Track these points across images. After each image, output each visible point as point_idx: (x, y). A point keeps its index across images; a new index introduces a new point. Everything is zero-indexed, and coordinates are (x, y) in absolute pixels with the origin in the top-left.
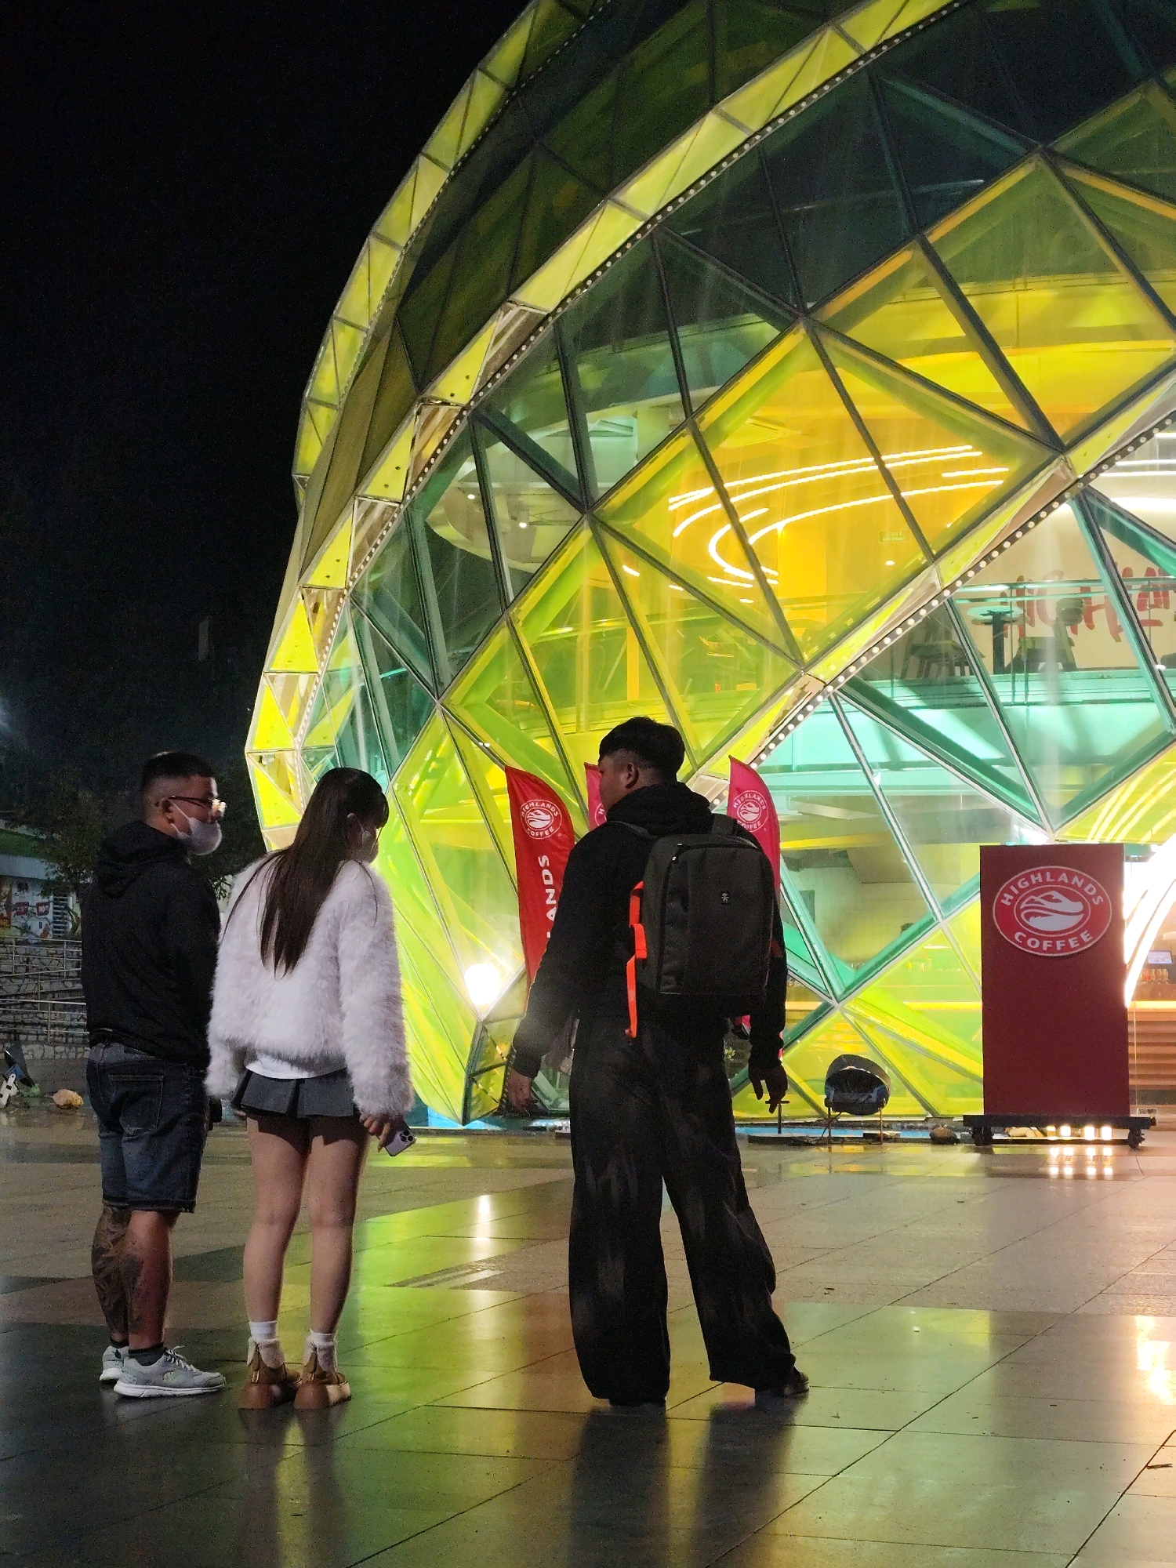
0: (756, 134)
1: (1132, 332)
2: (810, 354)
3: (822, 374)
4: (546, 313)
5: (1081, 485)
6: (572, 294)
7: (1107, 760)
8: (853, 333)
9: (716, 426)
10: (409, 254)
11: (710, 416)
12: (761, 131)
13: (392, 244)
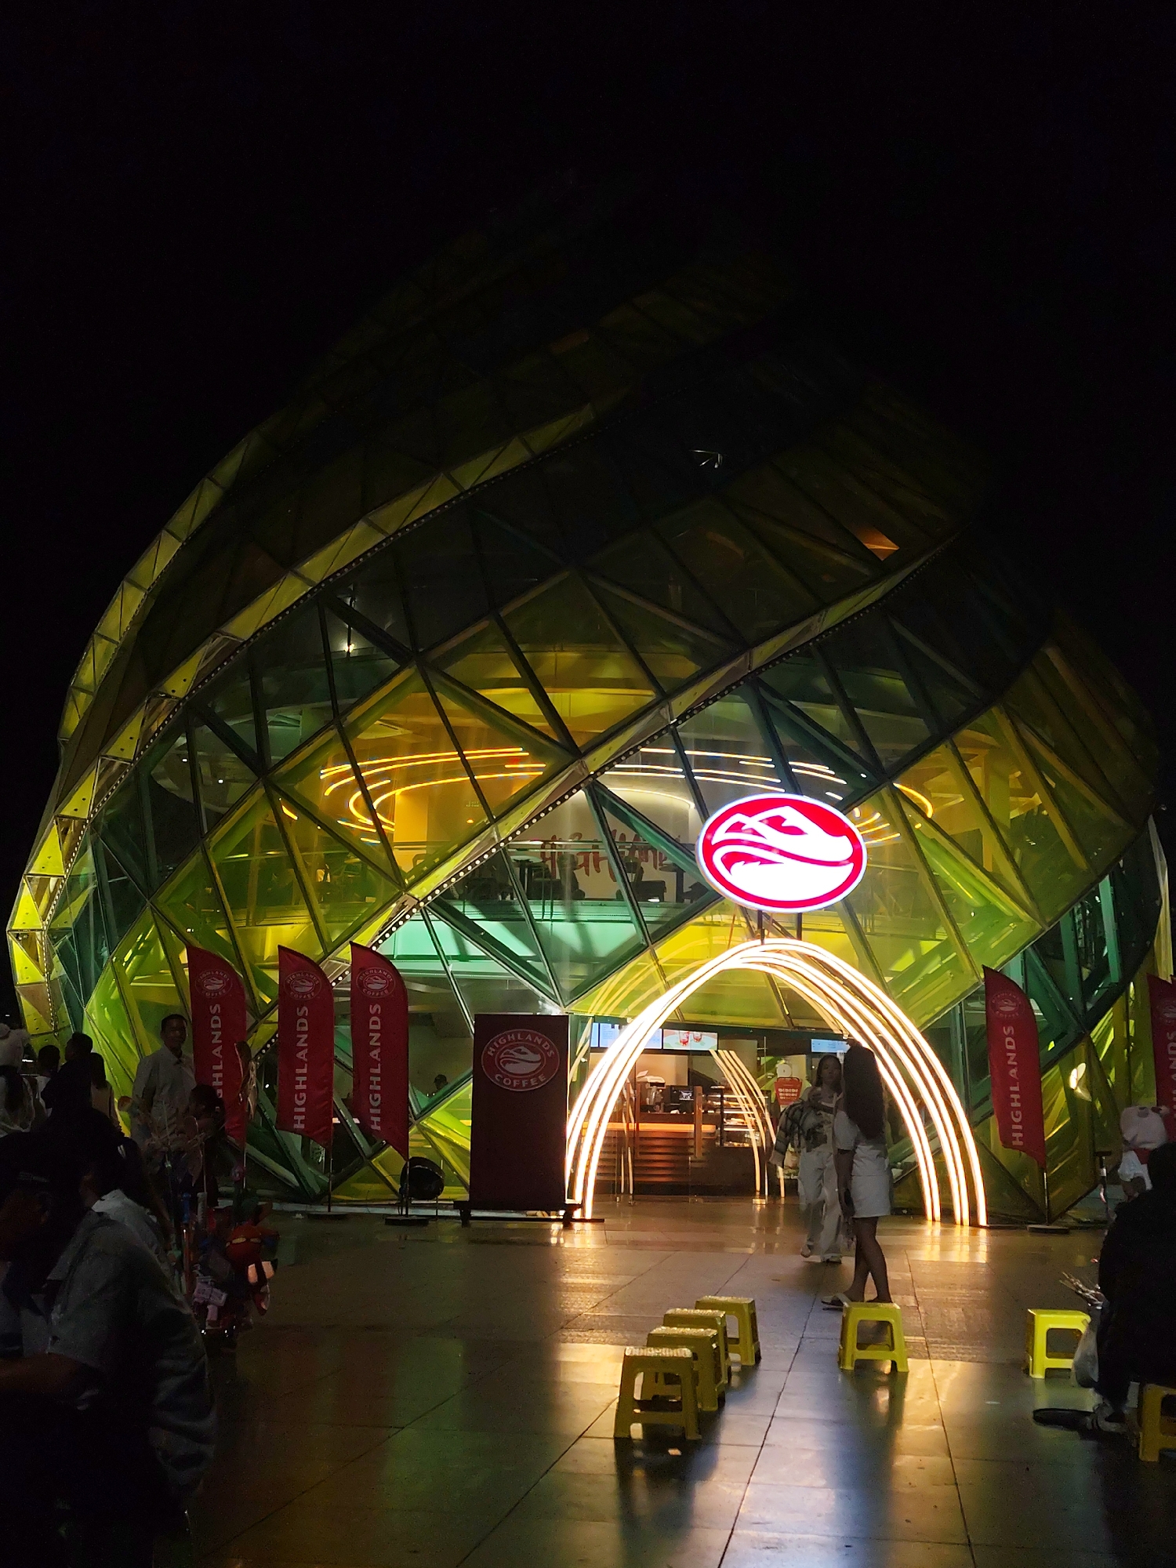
0: (390, 536)
1: (627, 683)
2: (419, 682)
3: (427, 695)
4: (241, 641)
5: (591, 780)
6: (261, 630)
7: (602, 960)
8: (449, 671)
9: (354, 724)
10: (150, 594)
11: (352, 717)
12: (393, 535)
13: (139, 587)
